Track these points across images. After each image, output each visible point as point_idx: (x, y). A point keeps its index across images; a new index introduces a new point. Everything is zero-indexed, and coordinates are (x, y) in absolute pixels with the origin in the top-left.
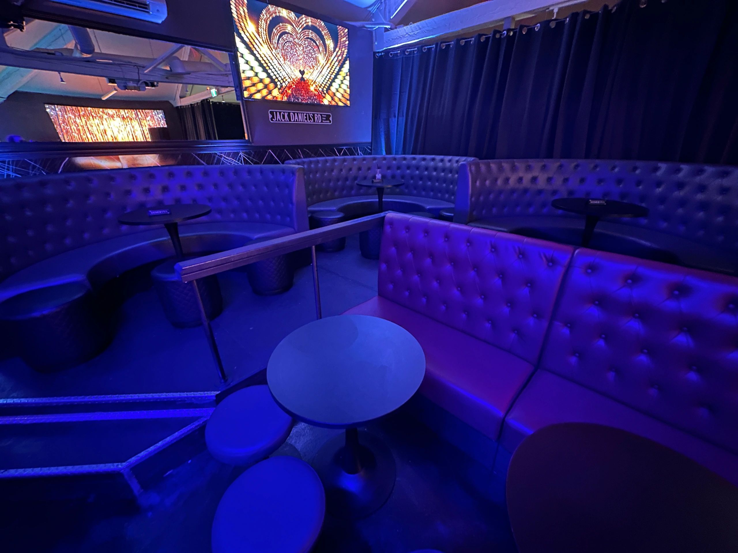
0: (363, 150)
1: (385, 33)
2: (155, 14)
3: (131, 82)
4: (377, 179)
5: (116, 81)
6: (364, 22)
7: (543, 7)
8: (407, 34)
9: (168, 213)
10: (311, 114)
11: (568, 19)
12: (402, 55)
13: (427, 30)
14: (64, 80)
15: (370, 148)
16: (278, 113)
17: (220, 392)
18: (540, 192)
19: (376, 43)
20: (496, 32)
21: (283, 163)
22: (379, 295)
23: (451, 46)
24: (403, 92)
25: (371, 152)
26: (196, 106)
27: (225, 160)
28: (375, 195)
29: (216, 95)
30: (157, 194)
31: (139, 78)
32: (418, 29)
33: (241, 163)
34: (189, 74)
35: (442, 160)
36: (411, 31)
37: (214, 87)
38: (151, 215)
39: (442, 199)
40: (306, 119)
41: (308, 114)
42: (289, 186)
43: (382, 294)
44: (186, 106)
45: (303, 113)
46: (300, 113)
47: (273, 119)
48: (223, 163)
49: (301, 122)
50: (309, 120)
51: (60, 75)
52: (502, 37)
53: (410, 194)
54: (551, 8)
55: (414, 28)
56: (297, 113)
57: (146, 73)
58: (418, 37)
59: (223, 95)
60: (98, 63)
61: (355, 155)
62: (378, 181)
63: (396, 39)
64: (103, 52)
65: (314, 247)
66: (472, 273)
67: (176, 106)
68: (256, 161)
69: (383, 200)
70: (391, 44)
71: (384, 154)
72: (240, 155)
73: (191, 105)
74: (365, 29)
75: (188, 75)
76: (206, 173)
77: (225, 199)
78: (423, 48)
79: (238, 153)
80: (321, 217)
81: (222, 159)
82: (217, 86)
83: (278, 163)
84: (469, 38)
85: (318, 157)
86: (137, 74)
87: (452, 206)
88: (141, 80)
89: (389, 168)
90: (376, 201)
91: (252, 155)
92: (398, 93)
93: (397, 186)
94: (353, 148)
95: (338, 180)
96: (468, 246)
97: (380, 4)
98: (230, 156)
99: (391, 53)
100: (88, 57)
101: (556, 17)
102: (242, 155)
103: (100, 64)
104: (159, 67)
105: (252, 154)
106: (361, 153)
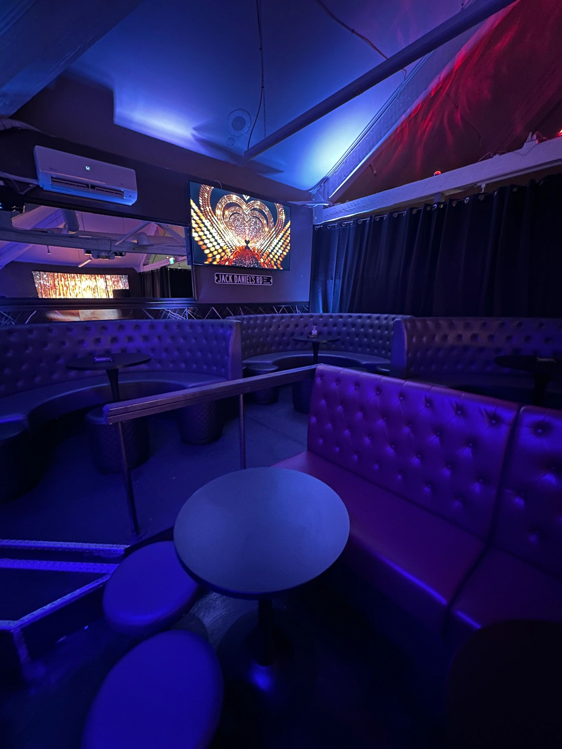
0: (301, 309)
1: (323, 210)
2: (127, 198)
3: (104, 252)
4: (312, 335)
5: (92, 252)
6: (305, 202)
7: (471, 184)
8: (344, 210)
9: (111, 360)
10: (253, 277)
11: (496, 193)
12: (339, 227)
13: (362, 206)
14: (50, 251)
15: (308, 307)
16: (223, 276)
17: (129, 546)
18: (482, 349)
19: (316, 218)
20: (426, 205)
21: (224, 318)
22: (308, 450)
23: (385, 218)
24: (340, 258)
25: (309, 311)
26: (156, 272)
27: (172, 315)
28: (312, 350)
29: (174, 263)
30: (106, 344)
31: (111, 249)
32: (354, 206)
33: (186, 318)
34: (153, 245)
35: (378, 318)
36: (347, 207)
37: (173, 257)
38: (95, 361)
39: (379, 355)
40: (249, 281)
41: (250, 277)
42: (226, 339)
43: (312, 449)
44: (147, 272)
45: (246, 276)
46: (243, 276)
47: (218, 281)
48: (169, 318)
49: (243, 283)
50: (251, 281)
51: (48, 248)
52: (433, 209)
53: (347, 351)
54: (478, 184)
55: (350, 205)
56: (241, 276)
57: (117, 245)
58: (354, 212)
59: (179, 262)
60: (80, 238)
61: (293, 313)
62: (314, 336)
63: (333, 214)
64: (86, 230)
65: (242, 396)
66: (406, 430)
67: (139, 272)
68: (199, 317)
69: (319, 355)
70: (329, 219)
71: (321, 313)
72: (185, 311)
73: (152, 271)
74: (306, 207)
75: (152, 247)
76: (152, 326)
77: (167, 350)
78: (359, 221)
79: (184, 310)
80: (256, 369)
81: (169, 314)
82: (175, 255)
83: (220, 318)
84: (401, 212)
85: (257, 314)
86: (109, 246)
87: (388, 362)
88: (112, 251)
89: (325, 325)
90: (311, 356)
91: (196, 312)
92: (336, 258)
93: (333, 341)
94: (291, 307)
95: (275, 336)
96: (401, 400)
97: (319, 187)
98: (176, 312)
99: (329, 225)
100: (72, 233)
101: (484, 191)
102: (187, 311)
103: (82, 239)
104: (128, 240)
105: (196, 310)
106: (299, 311)
